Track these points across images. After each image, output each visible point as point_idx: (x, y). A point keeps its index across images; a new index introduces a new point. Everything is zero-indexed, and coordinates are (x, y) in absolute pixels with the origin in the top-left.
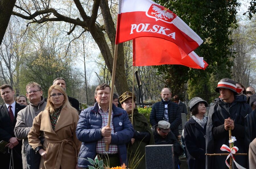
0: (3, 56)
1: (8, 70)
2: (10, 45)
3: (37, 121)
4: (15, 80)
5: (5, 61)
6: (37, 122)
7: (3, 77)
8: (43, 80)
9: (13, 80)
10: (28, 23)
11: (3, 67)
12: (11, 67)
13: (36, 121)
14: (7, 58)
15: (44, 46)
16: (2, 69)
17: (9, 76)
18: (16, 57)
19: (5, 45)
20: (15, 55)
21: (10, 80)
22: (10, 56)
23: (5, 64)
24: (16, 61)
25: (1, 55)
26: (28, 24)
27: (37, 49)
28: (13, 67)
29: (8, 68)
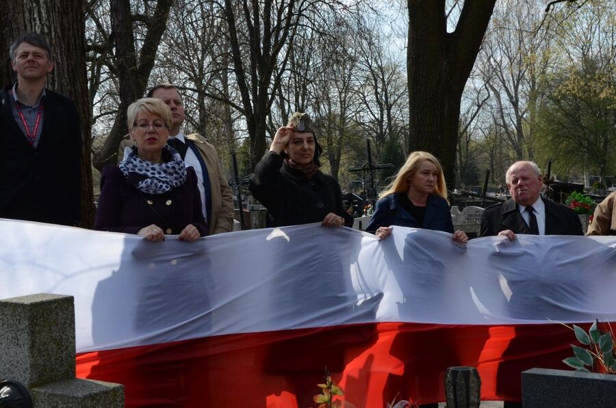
0: (503, 82)
1: (513, 110)
2: (519, 55)
3: (604, 211)
4: (526, 130)
5: (507, 90)
6: (604, 214)
7: (502, 124)
8: (582, 127)
9: (523, 132)
10: (549, 3)
11: (502, 103)
12: (520, 103)
13: (602, 211)
14: (512, 85)
15: (590, 53)
16: (502, 109)
17: (515, 123)
18: (529, 83)
19: (509, 57)
20: (527, 77)
21: (515, 131)
22: (518, 81)
23: (507, 98)
24: (529, 89)
25: (500, 80)
26: (549, 6)
27: (576, 61)
28: (523, 103)
29: (512, 106)
